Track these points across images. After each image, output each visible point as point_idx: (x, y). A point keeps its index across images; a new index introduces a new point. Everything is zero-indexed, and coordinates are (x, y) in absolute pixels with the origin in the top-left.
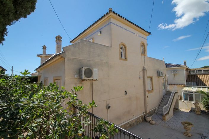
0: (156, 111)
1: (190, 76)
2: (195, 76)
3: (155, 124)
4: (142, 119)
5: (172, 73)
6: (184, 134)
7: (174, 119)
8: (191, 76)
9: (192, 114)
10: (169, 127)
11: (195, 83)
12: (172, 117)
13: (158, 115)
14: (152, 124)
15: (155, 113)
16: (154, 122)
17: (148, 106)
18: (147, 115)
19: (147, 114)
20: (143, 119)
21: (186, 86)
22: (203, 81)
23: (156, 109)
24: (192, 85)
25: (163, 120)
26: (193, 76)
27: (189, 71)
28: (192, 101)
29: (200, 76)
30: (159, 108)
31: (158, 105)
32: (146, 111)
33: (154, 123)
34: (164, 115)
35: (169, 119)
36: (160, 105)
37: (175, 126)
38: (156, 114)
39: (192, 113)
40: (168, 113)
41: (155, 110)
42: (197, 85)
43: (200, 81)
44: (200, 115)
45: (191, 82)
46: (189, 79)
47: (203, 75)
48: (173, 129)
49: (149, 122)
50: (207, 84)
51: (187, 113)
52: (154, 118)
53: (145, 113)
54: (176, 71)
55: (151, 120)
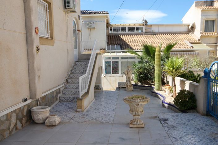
0: (59, 95)
1: (111, 36)
2: (117, 37)
3: (60, 123)
4: (21, 120)
5: (87, 27)
6: (131, 126)
7: (98, 105)
8: (113, 36)
9: (122, 92)
10: (94, 121)
11: (118, 46)
12: (94, 103)
13: (65, 103)
14: (52, 126)
15: (57, 99)
16: (57, 119)
17: (39, 77)
18: (37, 105)
19: (37, 103)
20: (24, 120)
21: (106, 51)
22: (128, 43)
23: (60, 88)
24: (115, 49)
25: (78, 110)
26: (115, 36)
27: (109, 27)
28: (117, 74)
29: (124, 36)
30: (66, 88)
31: (64, 80)
32: (32, 95)
33: (57, 122)
34: (80, 97)
35: (89, 107)
36: (69, 80)
37: (105, 115)
38: (61, 101)
39: (120, 91)
40: (87, 93)
41: (58, 92)
42: (122, 49)
43: (125, 43)
44: (133, 91)
45: (113, 45)
46: (110, 41)
47: (128, 36)
48: (104, 122)
49: (44, 123)
50: (134, 48)
51: (114, 91)
52: (57, 111)
53: (29, 101)
54: (94, 23)
55: (48, 114)
